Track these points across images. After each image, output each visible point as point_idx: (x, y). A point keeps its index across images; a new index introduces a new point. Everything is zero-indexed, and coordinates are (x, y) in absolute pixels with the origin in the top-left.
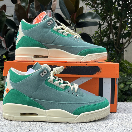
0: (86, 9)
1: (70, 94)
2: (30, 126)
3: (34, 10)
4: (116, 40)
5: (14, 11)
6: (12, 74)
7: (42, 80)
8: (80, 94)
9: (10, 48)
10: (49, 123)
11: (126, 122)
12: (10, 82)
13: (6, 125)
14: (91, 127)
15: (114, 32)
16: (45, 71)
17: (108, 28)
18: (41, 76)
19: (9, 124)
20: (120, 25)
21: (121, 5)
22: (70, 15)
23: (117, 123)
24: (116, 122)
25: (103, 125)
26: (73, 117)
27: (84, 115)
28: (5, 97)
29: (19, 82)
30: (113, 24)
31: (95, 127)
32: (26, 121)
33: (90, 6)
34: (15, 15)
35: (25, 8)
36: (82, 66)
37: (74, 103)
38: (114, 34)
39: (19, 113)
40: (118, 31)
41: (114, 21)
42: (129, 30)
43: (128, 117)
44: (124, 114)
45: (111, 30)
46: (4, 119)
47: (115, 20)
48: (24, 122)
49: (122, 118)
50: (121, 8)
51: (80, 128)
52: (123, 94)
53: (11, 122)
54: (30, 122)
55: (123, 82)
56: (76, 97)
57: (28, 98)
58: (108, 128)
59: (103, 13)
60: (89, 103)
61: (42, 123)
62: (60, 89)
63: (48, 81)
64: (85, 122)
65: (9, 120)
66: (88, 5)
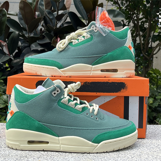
0: (107, 5)
1: (89, 118)
2: (39, 157)
3: (43, 8)
4: (143, 44)
5: (19, 9)
6: (18, 92)
7: (54, 101)
8: (100, 117)
9: (14, 54)
10: (63, 153)
11: (157, 152)
12: (15, 103)
13: (11, 156)
14: (114, 158)
15: (141, 35)
16: (58, 89)
17: (133, 29)
18: (53, 96)
19: (14, 155)
20: (148, 25)
21: (151, 2)
22: (87, 13)
23: (146, 153)
24: (144, 151)
25: (128, 156)
26: (92, 146)
27: (105, 144)
28: (9, 120)
29: (25, 102)
30: (140, 25)
31: (119, 158)
32: (34, 151)
33: (112, 3)
34: (20, 14)
35: (32, 6)
36: (104, 82)
37: (93, 128)
38: (141, 37)
39: (26, 141)
40: (146, 33)
41: (141, 21)
42: (160, 33)
43: (159, 145)
44: (154, 141)
45: (138, 32)
46: (7, 148)
47: (143, 20)
48: (32, 152)
49: (152, 146)
50: (150, 5)
51: (100, 160)
52: (153, 111)
53: (16, 151)
54: (40, 152)
55: (152, 96)
56: (96, 121)
57: (37, 123)
58: (135, 159)
59: (128, 12)
60: (112, 128)
61: (54, 153)
62: (77, 111)
63: (61, 101)
64: (107, 152)
65: (14, 149)
66: (110, 1)
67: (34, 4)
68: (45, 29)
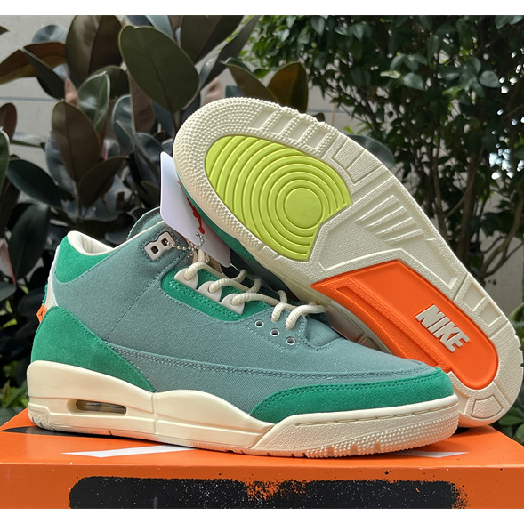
3: (128, 126)
5: (50, 129)
7: (151, 274)
9: (29, 277)
18: (148, 257)
20: (467, 181)
27: (297, 425)
29: (74, 278)
33: (351, 109)
35: (93, 119)
36: (364, 481)
37: (264, 369)
38: (445, 219)
39: (64, 399)
40: (461, 207)
41: (444, 166)
45: (434, 202)
57: (95, 344)
59: (402, 137)
60: (337, 376)
62: (224, 312)
63: (175, 277)
64: (305, 457)
66: (342, 104)
67: (99, 115)
68: (133, 194)
